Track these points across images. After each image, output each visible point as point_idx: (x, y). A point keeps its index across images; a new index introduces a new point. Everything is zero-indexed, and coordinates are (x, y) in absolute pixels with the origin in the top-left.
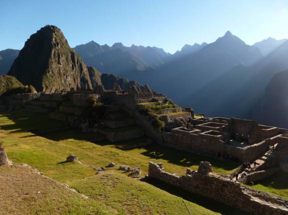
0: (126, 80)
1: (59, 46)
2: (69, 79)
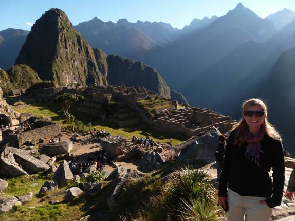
0: (131, 61)
2: (77, 63)
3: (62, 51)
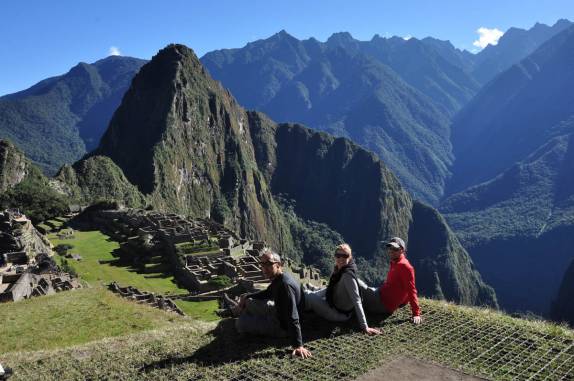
0: (326, 136)
1: (188, 85)
2: (204, 146)
3: (175, 124)
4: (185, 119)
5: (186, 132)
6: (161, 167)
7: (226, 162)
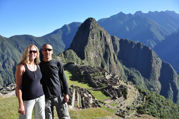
0: (134, 42)
4: (93, 39)
5: (93, 42)
6: (86, 52)
7: (105, 50)
